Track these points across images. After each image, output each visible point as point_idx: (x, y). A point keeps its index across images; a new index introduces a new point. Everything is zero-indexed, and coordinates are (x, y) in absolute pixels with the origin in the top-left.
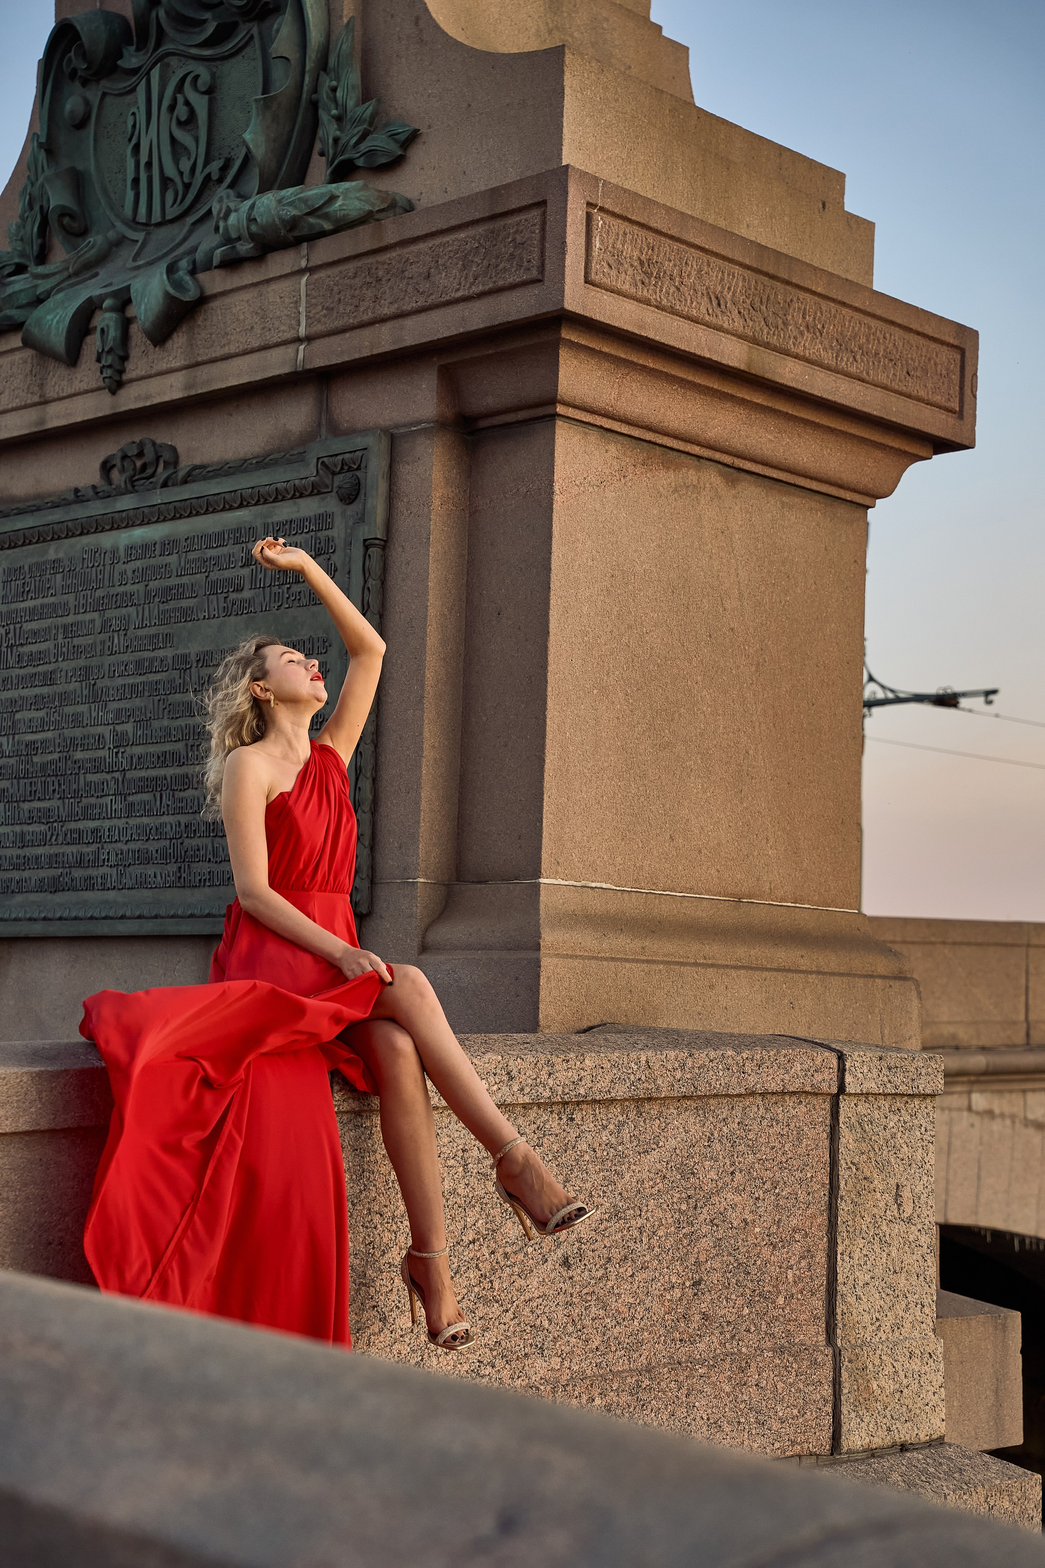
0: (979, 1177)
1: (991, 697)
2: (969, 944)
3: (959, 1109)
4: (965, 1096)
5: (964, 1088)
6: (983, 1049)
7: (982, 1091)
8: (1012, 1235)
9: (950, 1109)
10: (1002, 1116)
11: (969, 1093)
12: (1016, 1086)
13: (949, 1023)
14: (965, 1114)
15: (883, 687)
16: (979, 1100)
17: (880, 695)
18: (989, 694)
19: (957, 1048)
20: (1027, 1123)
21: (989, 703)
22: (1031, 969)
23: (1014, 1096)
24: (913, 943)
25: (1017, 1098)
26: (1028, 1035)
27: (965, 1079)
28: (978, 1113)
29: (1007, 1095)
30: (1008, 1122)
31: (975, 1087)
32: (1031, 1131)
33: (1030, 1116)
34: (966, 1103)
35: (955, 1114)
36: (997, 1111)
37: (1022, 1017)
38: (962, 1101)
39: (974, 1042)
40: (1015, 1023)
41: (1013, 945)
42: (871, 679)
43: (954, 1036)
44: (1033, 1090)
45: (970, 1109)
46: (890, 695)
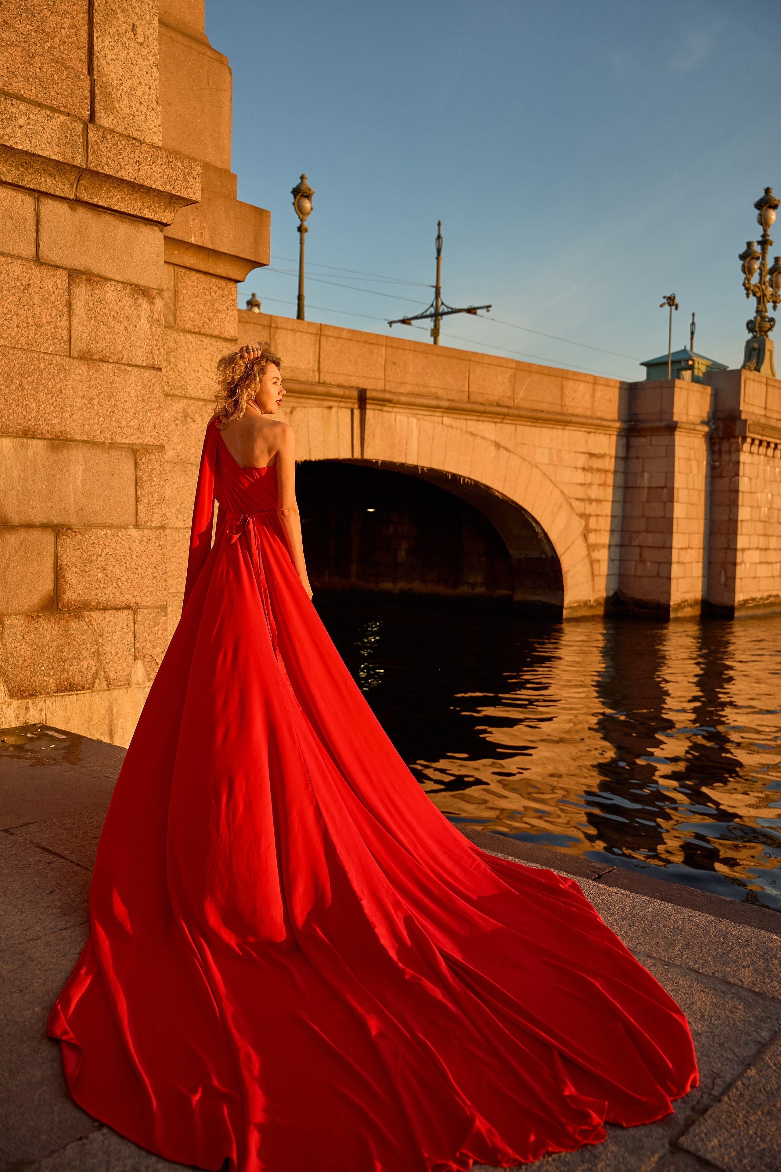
0: (445, 451)
1: (490, 309)
2: (444, 356)
3: (438, 423)
4: (441, 418)
5: (440, 414)
6: (449, 400)
7: (448, 417)
8: (461, 476)
9: (434, 423)
10: (456, 428)
11: (442, 417)
12: (462, 417)
13: (434, 387)
14: (440, 425)
15: (447, 307)
16: (447, 420)
17: (446, 310)
18: (488, 307)
19: (438, 398)
20: (467, 432)
21: (488, 311)
22: (471, 370)
23: (462, 421)
24: (419, 352)
25: (463, 422)
26: (469, 397)
27: (440, 410)
28: (446, 426)
29: (459, 420)
30: (459, 431)
31: (445, 415)
32: (469, 436)
33: (469, 430)
34: (441, 421)
35: (436, 424)
36: (454, 426)
37: (467, 389)
38: (440, 419)
39: (445, 397)
40: (463, 391)
41: (464, 360)
42: (443, 304)
43: (436, 393)
44: (470, 420)
45: (442, 423)
46: (450, 310)
